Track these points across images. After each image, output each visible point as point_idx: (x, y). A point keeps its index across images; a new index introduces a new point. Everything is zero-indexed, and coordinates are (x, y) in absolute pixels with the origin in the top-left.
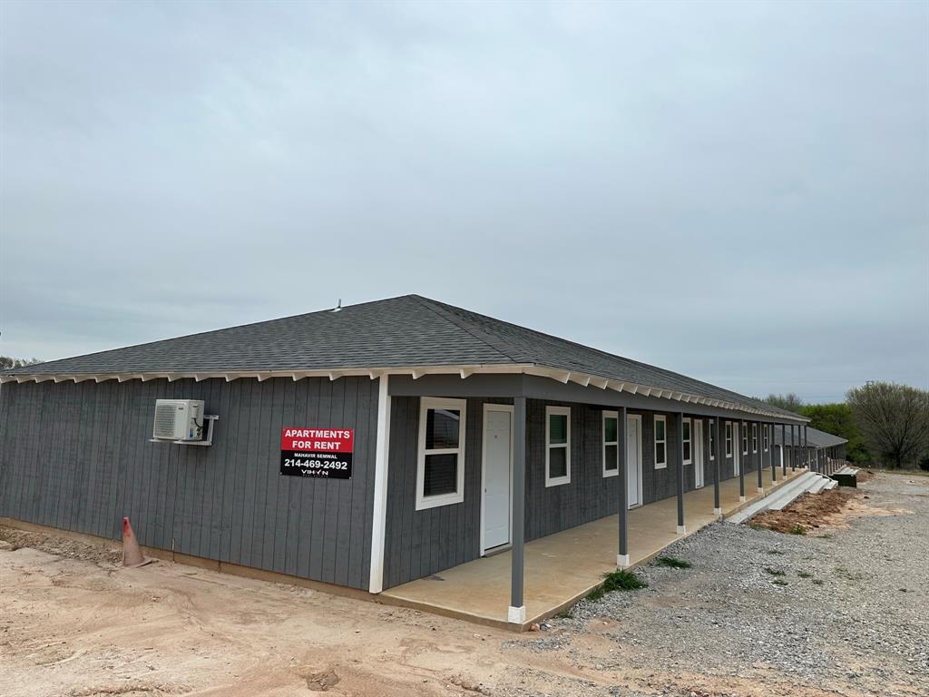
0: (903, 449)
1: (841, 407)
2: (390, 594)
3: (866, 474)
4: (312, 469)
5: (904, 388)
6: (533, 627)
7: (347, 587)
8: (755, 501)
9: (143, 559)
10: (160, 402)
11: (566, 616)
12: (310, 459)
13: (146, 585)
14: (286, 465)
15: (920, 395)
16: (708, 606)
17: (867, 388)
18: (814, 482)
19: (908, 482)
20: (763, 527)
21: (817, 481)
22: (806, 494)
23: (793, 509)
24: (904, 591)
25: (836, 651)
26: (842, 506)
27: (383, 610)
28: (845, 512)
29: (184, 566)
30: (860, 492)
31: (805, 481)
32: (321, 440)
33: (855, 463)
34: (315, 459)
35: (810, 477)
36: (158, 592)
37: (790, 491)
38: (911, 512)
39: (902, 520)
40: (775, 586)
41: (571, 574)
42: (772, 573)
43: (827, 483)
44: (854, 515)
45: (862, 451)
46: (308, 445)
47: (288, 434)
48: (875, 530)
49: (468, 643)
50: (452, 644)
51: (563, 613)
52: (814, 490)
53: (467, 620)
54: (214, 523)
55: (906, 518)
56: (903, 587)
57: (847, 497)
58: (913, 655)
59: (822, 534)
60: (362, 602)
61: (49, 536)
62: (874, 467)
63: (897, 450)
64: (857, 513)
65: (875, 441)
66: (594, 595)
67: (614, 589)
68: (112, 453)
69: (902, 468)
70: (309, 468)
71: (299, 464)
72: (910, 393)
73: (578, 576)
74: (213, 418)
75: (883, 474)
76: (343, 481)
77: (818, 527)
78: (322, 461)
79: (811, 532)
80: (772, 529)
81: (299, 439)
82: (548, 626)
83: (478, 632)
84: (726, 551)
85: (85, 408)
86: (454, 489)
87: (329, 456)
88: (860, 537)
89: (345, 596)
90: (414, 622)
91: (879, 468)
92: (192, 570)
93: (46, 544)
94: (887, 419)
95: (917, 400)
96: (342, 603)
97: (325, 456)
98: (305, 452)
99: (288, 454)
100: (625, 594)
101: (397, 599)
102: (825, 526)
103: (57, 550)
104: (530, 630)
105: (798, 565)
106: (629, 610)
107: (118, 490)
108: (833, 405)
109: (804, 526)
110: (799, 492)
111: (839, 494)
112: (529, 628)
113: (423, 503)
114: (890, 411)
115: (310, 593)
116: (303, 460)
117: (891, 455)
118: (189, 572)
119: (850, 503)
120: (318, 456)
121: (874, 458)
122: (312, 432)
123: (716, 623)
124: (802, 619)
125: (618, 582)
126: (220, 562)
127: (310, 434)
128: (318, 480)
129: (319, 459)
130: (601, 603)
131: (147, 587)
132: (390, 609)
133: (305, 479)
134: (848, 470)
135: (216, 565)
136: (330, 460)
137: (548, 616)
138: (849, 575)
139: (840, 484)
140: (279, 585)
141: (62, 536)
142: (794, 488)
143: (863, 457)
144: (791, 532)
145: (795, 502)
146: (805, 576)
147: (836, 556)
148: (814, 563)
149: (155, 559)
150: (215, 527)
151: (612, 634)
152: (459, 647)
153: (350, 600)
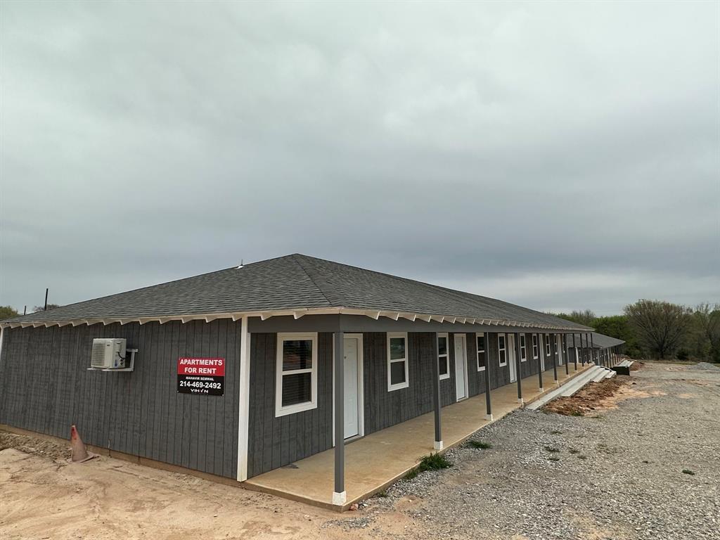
0: (665, 345)
1: (621, 317)
2: (252, 482)
3: (639, 364)
4: (198, 389)
5: (663, 304)
6: (352, 507)
7: (222, 476)
8: (551, 391)
9: (87, 455)
10: (96, 341)
11: (382, 496)
12: (196, 381)
13: (78, 478)
14: (181, 385)
15: (675, 308)
16: (493, 481)
17: (638, 304)
18: (598, 373)
19: (668, 369)
20: (552, 412)
21: (602, 372)
22: (591, 383)
23: (578, 395)
24: (647, 462)
25: (581, 521)
26: (615, 391)
27: (246, 494)
28: (617, 395)
29: (116, 460)
30: (631, 379)
31: (591, 373)
32: (203, 366)
33: (632, 356)
34: (199, 381)
35: (595, 370)
36: (84, 484)
37: (579, 381)
38: (665, 394)
39: (657, 401)
40: (548, 462)
41: (397, 458)
42: (550, 451)
43: (608, 373)
44: (623, 398)
45: (637, 348)
46: (194, 370)
47: (182, 362)
48: (635, 410)
49: (297, 524)
50: (283, 527)
51: (381, 494)
52: (597, 380)
53: (304, 503)
54: (135, 428)
55: (661, 399)
56: (645, 460)
57: (620, 384)
58: (641, 523)
59: (596, 415)
60: (232, 488)
61: (31, 438)
62: (645, 359)
63: (661, 346)
64: (626, 396)
65: (645, 340)
66: (411, 475)
67: (426, 470)
68: (71, 377)
69: (664, 359)
70: (196, 388)
71: (189, 385)
72: (668, 307)
73: (401, 460)
74: (134, 351)
75: (651, 364)
76: (219, 398)
77: (594, 409)
78: (204, 382)
79: (588, 413)
80: (559, 413)
81: (189, 366)
82: (365, 505)
83: (308, 513)
84: (520, 434)
85: (54, 345)
86: (309, 399)
87: (208, 379)
88: (623, 416)
89: (222, 483)
90: (264, 505)
91: (649, 359)
92: (120, 463)
93: (27, 445)
94: (653, 326)
95: (673, 311)
96: (217, 489)
97: (206, 379)
98: (193, 376)
99: (182, 377)
100: (433, 474)
101: (256, 486)
102: (599, 408)
103: (33, 449)
104: (350, 510)
105: (571, 443)
106: (432, 488)
107: (74, 404)
108: (616, 317)
109: (584, 409)
110: (586, 381)
111: (615, 382)
112: (349, 509)
113: (281, 411)
114: (655, 320)
115: (197, 481)
116: (192, 382)
117: (657, 350)
118: (116, 465)
119: (622, 389)
120: (202, 379)
121: (645, 352)
122: (197, 361)
123: (495, 498)
124: (562, 491)
125: (431, 464)
126: (139, 457)
127: (196, 362)
128: (202, 397)
129: (202, 381)
130: (414, 483)
131: (78, 480)
132: (251, 494)
133: (193, 396)
134: (626, 363)
135: (137, 459)
136: (210, 382)
137: (367, 497)
138: (607, 450)
139: (617, 374)
140: (178, 474)
141: (40, 438)
142: (583, 379)
143: (637, 351)
144: (573, 415)
145: (582, 389)
146: (574, 452)
147: (601, 433)
148: (583, 441)
149: (97, 455)
150: (136, 431)
151: (412, 510)
152: (288, 527)
153: (224, 486)
